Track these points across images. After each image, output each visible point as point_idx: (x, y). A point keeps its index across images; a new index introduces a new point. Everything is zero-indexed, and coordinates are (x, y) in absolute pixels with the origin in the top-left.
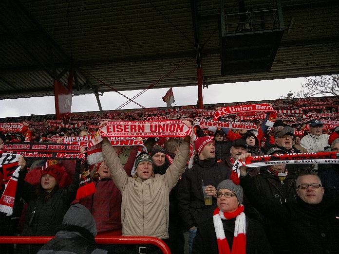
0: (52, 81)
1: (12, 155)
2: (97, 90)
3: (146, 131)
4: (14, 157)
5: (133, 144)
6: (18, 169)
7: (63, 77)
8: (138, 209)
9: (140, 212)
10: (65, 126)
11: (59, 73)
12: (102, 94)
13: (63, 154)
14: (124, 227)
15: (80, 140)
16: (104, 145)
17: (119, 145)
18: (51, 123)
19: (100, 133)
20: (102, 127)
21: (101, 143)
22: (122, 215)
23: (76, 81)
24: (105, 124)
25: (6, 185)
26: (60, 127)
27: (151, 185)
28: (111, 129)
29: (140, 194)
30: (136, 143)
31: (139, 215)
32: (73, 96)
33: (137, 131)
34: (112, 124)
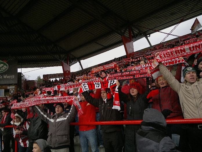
0: (120, 37)
1: (113, 81)
2: (146, 34)
3: (186, 52)
4: (114, 81)
5: (177, 63)
6: (117, 87)
7: (126, 33)
8: (193, 102)
9: (194, 104)
10: (133, 60)
11: (123, 31)
12: (150, 36)
13: (139, 75)
14: (185, 114)
15: (144, 67)
16: (160, 66)
17: (168, 65)
18: (126, 60)
19: (156, 60)
20: (157, 56)
21: (158, 66)
22: (182, 106)
23: (133, 33)
24: (158, 54)
25: (114, 96)
26: (130, 61)
27: (198, 86)
28: (162, 56)
29: (192, 93)
30: (179, 61)
31: (193, 106)
32: (133, 42)
33: (180, 53)
34: (162, 53)
